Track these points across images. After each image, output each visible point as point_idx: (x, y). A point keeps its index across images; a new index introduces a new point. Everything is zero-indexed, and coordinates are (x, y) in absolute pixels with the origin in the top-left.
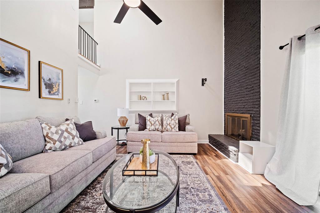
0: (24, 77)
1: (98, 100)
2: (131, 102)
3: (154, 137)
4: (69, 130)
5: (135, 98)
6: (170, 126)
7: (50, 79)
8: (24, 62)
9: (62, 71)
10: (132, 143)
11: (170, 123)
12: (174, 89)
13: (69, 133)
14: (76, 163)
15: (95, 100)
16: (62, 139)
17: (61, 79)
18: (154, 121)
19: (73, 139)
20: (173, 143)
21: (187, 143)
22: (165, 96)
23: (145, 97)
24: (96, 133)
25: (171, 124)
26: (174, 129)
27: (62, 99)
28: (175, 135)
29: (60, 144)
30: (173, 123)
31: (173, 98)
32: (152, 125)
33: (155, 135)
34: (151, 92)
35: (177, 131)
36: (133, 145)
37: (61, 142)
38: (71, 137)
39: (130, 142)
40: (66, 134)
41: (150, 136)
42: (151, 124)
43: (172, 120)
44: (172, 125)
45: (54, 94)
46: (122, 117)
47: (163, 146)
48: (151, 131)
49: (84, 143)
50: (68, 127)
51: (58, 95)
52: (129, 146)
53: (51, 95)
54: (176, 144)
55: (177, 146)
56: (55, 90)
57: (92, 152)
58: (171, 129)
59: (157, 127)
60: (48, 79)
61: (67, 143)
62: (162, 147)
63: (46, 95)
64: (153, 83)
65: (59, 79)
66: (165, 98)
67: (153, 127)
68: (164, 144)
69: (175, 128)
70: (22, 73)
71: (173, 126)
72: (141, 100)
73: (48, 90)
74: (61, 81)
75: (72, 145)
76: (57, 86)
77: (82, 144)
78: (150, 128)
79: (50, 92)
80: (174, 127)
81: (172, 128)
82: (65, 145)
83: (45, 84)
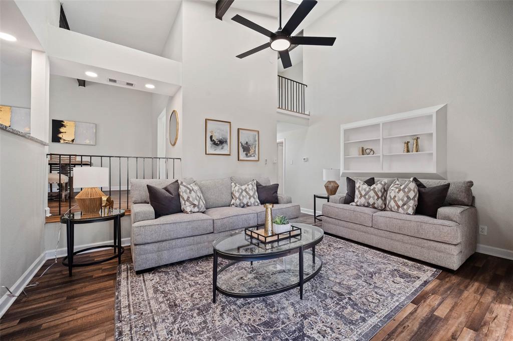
0: (227, 144)
1: (307, 159)
2: (347, 160)
3: (359, 216)
4: (247, 190)
5: (355, 152)
6: (395, 201)
7: (247, 143)
8: (227, 132)
9: (258, 132)
10: (328, 219)
11: (395, 196)
12: (433, 129)
13: (247, 193)
14: (236, 217)
15: (304, 159)
16: (241, 198)
17: (257, 140)
18: (365, 190)
19: (250, 198)
20: (394, 234)
21: (425, 241)
22: (412, 145)
23: (372, 150)
24: (279, 197)
25: (396, 199)
26: (403, 209)
27: (258, 160)
28: (398, 220)
29: (239, 202)
30: (401, 198)
31: (430, 147)
32: (361, 197)
33: (361, 214)
34: (379, 139)
35: (409, 214)
36: (329, 223)
37: (240, 200)
38: (248, 197)
39: (326, 218)
40: (244, 193)
41: (353, 213)
42: (361, 194)
43: (399, 191)
44: (399, 200)
45: (251, 156)
46: (330, 182)
47: (375, 235)
48: (360, 206)
49: (260, 205)
50: (247, 187)
51: (254, 156)
52: (325, 222)
53: (248, 157)
54: (399, 237)
55: (403, 242)
56: (252, 151)
57: (257, 214)
58: (396, 208)
59: (371, 201)
60: (245, 143)
61: (245, 201)
62: (372, 236)
63: (244, 157)
64: (383, 124)
65: (255, 141)
66: (410, 150)
67: (363, 201)
68: (376, 231)
69: (405, 207)
70: (226, 142)
71: (400, 203)
72: (363, 154)
73: (245, 153)
74: (257, 143)
75: (249, 204)
76: (253, 148)
77: (258, 205)
78: (358, 201)
79: (247, 155)
80: (404, 205)
81: (398, 207)
82: (243, 203)
83: (243, 148)
